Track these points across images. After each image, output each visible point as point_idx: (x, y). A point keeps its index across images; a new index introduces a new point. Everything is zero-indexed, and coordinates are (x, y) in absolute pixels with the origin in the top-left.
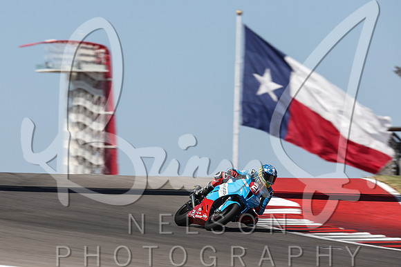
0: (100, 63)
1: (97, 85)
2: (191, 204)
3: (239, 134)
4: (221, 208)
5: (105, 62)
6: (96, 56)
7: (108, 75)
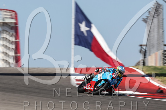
0: (12, 18)
1: (12, 28)
2: (85, 83)
3: (74, 49)
4: (100, 85)
5: (15, 18)
6: (11, 15)
7: (16, 24)
